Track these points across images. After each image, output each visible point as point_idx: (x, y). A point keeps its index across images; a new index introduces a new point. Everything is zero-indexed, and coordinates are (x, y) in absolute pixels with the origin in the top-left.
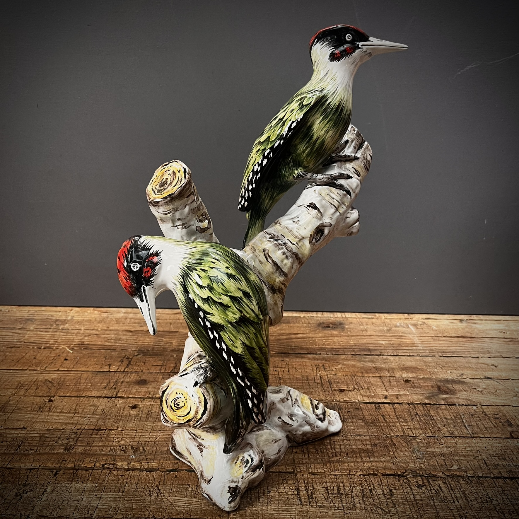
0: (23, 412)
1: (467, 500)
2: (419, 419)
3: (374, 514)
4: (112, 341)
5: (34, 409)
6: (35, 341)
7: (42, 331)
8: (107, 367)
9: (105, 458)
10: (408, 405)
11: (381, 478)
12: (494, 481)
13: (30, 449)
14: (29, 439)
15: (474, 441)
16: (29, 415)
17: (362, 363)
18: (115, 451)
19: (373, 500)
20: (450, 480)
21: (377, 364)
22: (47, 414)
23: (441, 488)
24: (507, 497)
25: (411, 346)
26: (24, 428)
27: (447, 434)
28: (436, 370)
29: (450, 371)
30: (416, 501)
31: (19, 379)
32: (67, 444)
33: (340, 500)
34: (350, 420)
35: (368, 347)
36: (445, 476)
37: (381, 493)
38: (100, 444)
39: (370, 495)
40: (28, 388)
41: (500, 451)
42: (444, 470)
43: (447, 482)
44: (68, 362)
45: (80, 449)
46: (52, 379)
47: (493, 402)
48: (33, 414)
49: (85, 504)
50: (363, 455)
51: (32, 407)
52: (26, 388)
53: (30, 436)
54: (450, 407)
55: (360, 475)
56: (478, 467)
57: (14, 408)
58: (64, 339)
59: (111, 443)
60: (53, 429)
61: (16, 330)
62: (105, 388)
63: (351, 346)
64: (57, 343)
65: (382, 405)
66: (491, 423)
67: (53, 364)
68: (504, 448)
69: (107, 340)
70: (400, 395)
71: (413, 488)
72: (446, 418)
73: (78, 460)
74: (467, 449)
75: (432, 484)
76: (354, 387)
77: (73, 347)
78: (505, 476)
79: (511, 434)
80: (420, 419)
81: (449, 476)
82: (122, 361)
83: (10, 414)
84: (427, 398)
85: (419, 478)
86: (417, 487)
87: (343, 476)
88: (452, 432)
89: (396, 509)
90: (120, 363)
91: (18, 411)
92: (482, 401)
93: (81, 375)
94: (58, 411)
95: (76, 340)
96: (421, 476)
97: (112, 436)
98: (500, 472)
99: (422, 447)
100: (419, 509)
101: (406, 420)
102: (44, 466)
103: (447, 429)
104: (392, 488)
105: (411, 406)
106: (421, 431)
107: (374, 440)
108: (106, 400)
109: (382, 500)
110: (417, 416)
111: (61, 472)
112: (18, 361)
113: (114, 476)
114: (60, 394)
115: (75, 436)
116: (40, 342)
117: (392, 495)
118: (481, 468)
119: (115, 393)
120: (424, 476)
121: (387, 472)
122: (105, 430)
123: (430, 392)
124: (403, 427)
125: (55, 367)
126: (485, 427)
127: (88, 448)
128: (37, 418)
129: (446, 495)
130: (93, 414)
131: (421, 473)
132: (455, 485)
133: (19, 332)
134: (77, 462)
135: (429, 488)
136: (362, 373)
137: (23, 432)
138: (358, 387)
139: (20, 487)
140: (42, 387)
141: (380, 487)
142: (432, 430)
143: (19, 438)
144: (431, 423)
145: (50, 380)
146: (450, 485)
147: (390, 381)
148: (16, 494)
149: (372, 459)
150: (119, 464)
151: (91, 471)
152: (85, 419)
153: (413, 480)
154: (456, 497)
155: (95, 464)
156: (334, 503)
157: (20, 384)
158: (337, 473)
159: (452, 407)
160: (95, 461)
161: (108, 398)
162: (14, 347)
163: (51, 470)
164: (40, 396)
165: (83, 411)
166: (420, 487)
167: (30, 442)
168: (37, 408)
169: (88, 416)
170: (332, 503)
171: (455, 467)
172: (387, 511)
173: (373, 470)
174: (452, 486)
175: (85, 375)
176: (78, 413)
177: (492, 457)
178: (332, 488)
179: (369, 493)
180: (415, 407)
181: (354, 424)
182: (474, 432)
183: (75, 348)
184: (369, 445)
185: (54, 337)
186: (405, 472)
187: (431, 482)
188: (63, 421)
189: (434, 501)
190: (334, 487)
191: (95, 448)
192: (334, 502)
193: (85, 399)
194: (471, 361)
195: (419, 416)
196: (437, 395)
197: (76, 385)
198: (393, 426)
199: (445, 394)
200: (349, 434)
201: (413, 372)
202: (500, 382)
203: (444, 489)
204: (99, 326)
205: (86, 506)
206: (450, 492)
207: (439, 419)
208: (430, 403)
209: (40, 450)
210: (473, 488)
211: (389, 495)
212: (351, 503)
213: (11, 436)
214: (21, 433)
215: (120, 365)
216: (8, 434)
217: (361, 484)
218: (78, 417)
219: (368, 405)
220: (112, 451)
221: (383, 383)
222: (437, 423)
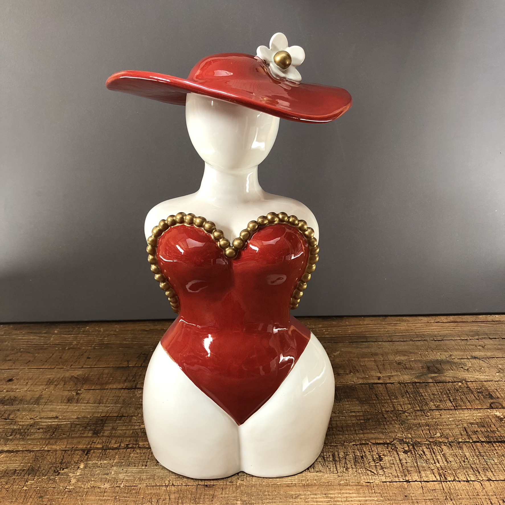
0: (54, 404)
1: (446, 461)
2: (408, 396)
3: (364, 476)
4: (130, 340)
5: (64, 401)
6: (59, 343)
7: (66, 334)
8: (126, 363)
9: (129, 439)
10: (399, 385)
11: (372, 446)
12: (472, 445)
13: (64, 434)
14: (62, 426)
15: (457, 413)
16: (60, 406)
17: (358, 349)
18: (137, 433)
19: (364, 464)
20: (433, 446)
21: (373, 349)
22: (75, 404)
23: (424, 452)
24: (482, 458)
25: (405, 333)
26: (57, 417)
27: (434, 407)
28: (427, 353)
29: (440, 353)
30: (401, 464)
31: (49, 377)
32: (95, 429)
33: (334, 465)
34: (346, 400)
35: (365, 335)
36: (429, 443)
37: (371, 459)
38: (123, 428)
39: (362, 461)
40: (58, 383)
41: (480, 420)
42: (428, 437)
43: (430, 447)
44: (90, 360)
45: (107, 433)
46: (78, 375)
47: (477, 378)
48: (64, 405)
49: (114, 476)
50: (356, 428)
51: (62, 399)
52: (55, 383)
53: (62, 423)
54: (438, 384)
55: (353, 445)
56: (459, 433)
57: (46, 401)
58: (85, 340)
59: (133, 428)
60: (82, 417)
61: (42, 334)
62: (125, 381)
63: (349, 334)
64: (79, 344)
65: (376, 385)
66: (473, 397)
67: (77, 362)
68: (483, 417)
69: (125, 339)
70: (392, 376)
71: (399, 453)
72: (433, 394)
73: (106, 441)
74: (450, 420)
75: (416, 449)
76: (350, 370)
77: (94, 346)
78: (483, 440)
79: (490, 405)
80: (410, 396)
81: (433, 442)
82: (139, 357)
83: (43, 406)
84: (417, 377)
85: (406, 445)
86: (403, 452)
87: (338, 446)
88: (438, 406)
89: (384, 471)
90: (137, 359)
91: (50, 403)
92: (467, 378)
93: (103, 371)
94: (85, 402)
95: (97, 340)
96: (407, 443)
97: (133, 421)
98: (478, 437)
99: (409, 419)
100: (403, 470)
101: (397, 397)
102: (76, 448)
103: (433, 404)
104: (381, 454)
105: (402, 385)
106: (409, 406)
107: (367, 415)
108: (126, 391)
109: (372, 464)
110: (407, 394)
111: (92, 451)
112: (46, 361)
113: (137, 454)
114: (85, 388)
115: (101, 422)
116: (64, 344)
117: (381, 459)
118: (461, 435)
119: (134, 385)
120: (410, 443)
121: (377, 441)
122: (128, 416)
123: (420, 372)
124: (394, 403)
125: (79, 365)
126: (468, 400)
127: (114, 432)
128: (67, 409)
129: (428, 458)
130: (116, 403)
131: (407, 441)
132: (437, 449)
133: (45, 335)
134: (105, 444)
135: (414, 453)
136: (358, 358)
137: (56, 420)
138: (354, 370)
139: (58, 465)
140: (70, 382)
141: (371, 454)
142: (420, 405)
143: (53, 426)
144: (419, 399)
145: (76, 376)
146: (433, 450)
147: (384, 364)
148: (54, 470)
149: (365, 431)
150: (141, 444)
151: (117, 450)
152: (109, 408)
153: (399, 447)
154: (437, 459)
155: (120, 445)
156: (329, 469)
157: (50, 381)
158: (332, 444)
159: (440, 384)
160: (120, 441)
161: (128, 389)
162: (42, 349)
163: (83, 450)
164: (68, 390)
165: (107, 401)
166: (405, 452)
167: (63, 428)
168: (67, 400)
169: (112, 405)
170: (327, 468)
171: (438, 435)
172: (375, 472)
173: (366, 440)
174: (434, 450)
175: (106, 371)
176: (103, 403)
177: (472, 425)
178: (328, 456)
179: (361, 459)
180: (405, 386)
181: (350, 403)
182: (457, 405)
183: (96, 348)
184: (362, 419)
185: (76, 339)
186: (393, 441)
187: (416, 448)
188: (90, 411)
189: (417, 463)
190: (329, 456)
191: (120, 431)
192: (329, 467)
193: (108, 391)
194: (460, 343)
195: (409, 393)
196: (426, 375)
197: (99, 380)
198: (385, 403)
199: (434, 374)
200: (345, 411)
201: (404, 355)
202: (485, 361)
203: (426, 453)
204: (117, 327)
205: (115, 478)
206: (432, 455)
207: (427, 395)
208: (419, 381)
209: (72, 434)
210: (453, 451)
211: (378, 460)
212: (344, 467)
213: (47, 424)
214: (54, 422)
215: (138, 361)
216: (43, 422)
217: (354, 452)
218: (103, 406)
219: (362, 385)
220: (134, 434)
221: (377, 366)
222: (424, 399)
